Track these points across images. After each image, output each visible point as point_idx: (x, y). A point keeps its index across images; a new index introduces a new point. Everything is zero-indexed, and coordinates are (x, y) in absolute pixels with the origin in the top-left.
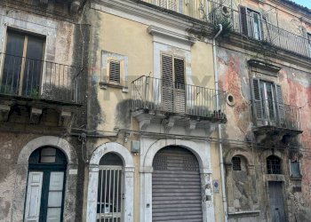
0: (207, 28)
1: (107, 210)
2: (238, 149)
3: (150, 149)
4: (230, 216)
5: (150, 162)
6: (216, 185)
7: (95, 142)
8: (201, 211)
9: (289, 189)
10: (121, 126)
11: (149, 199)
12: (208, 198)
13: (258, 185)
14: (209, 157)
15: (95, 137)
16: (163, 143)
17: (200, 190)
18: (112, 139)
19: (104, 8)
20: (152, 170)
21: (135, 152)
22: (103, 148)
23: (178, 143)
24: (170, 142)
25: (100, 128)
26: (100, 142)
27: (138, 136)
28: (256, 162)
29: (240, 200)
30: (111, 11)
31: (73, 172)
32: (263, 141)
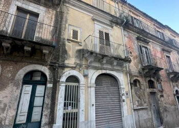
0: (119, 21)
1: (70, 108)
2: (136, 76)
3: (93, 74)
4: (135, 110)
5: (93, 81)
6: (127, 94)
7: (63, 69)
8: (120, 107)
9: (159, 96)
10: (78, 62)
11: (93, 101)
12: (124, 101)
13: (146, 94)
14: (123, 80)
15: (64, 67)
16: (100, 72)
17: (119, 96)
18: (73, 68)
19: (70, 6)
20: (95, 86)
21: (86, 76)
22: (68, 73)
23: (108, 72)
24: (104, 72)
25: (66, 62)
26: (66, 69)
27: (88, 67)
28: (144, 83)
29: (138, 101)
30: (74, 8)
31: (50, 85)
32: (146, 73)
